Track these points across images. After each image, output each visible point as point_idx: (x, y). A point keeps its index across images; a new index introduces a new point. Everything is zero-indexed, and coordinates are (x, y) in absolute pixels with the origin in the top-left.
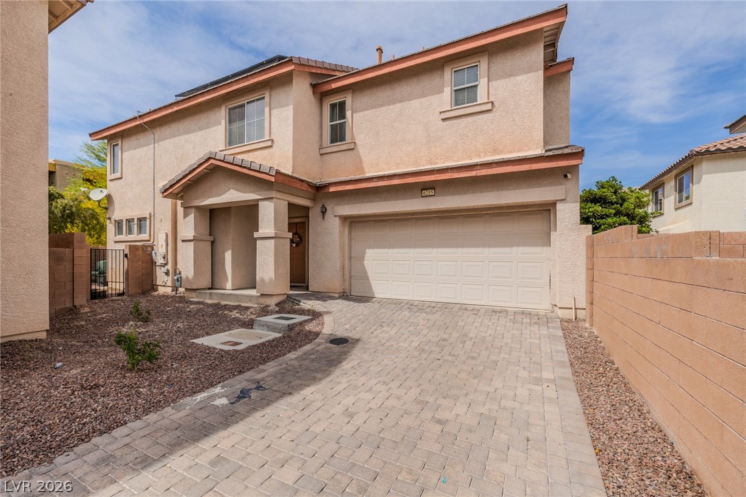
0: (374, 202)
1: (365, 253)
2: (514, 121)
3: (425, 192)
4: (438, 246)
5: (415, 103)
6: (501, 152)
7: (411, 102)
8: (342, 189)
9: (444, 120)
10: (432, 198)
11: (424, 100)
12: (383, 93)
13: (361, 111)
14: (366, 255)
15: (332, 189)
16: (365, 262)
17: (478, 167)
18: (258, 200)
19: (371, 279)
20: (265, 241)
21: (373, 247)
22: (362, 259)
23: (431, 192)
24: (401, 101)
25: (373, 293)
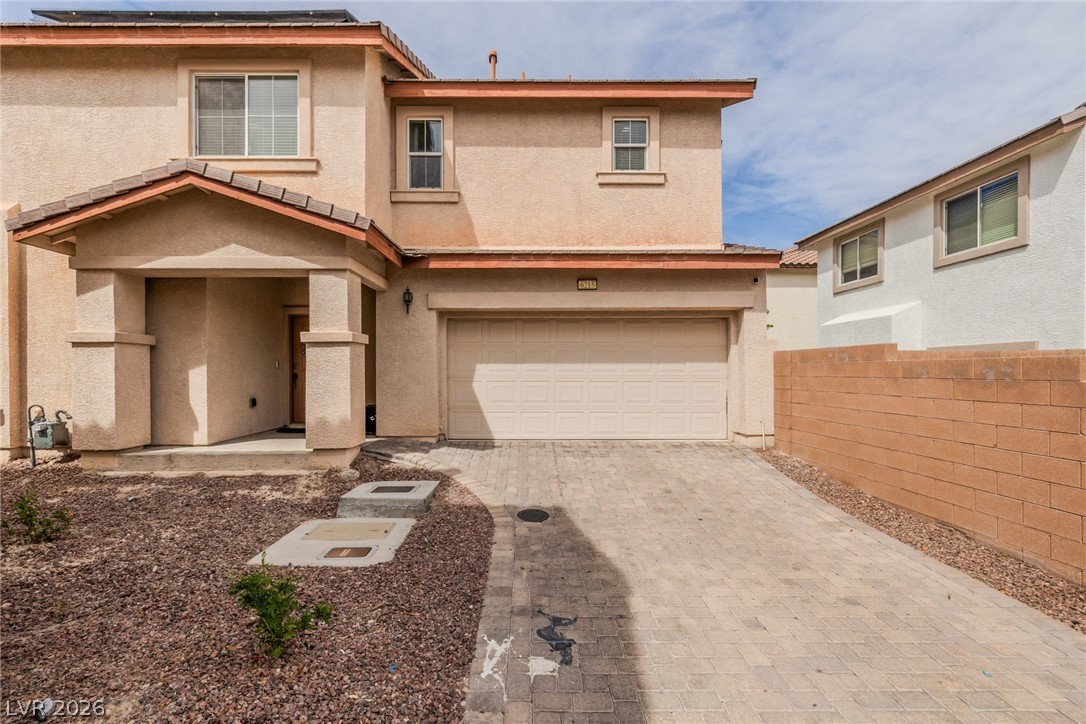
0: (501, 291)
1: (474, 370)
2: (690, 203)
3: (584, 283)
4: (591, 360)
5: (560, 153)
6: (675, 242)
7: (553, 149)
8: (454, 266)
9: (602, 185)
10: (592, 293)
11: (572, 151)
12: (508, 127)
13: (470, 145)
14: (477, 373)
15: (433, 265)
16: (474, 385)
17: (666, 258)
18: (308, 271)
19: (485, 411)
20: (329, 349)
21: (489, 362)
22: (469, 379)
23: (592, 284)
24: (536, 145)
25: (490, 432)
